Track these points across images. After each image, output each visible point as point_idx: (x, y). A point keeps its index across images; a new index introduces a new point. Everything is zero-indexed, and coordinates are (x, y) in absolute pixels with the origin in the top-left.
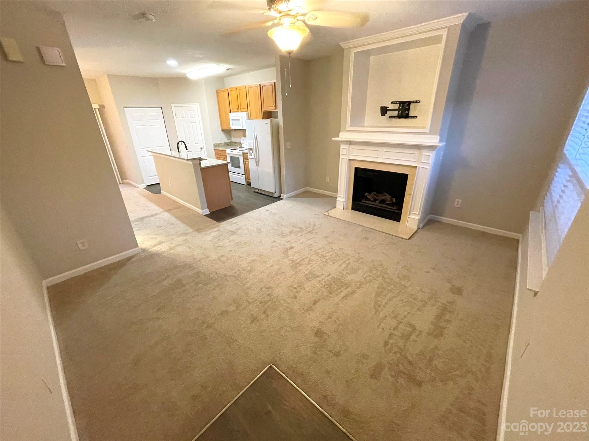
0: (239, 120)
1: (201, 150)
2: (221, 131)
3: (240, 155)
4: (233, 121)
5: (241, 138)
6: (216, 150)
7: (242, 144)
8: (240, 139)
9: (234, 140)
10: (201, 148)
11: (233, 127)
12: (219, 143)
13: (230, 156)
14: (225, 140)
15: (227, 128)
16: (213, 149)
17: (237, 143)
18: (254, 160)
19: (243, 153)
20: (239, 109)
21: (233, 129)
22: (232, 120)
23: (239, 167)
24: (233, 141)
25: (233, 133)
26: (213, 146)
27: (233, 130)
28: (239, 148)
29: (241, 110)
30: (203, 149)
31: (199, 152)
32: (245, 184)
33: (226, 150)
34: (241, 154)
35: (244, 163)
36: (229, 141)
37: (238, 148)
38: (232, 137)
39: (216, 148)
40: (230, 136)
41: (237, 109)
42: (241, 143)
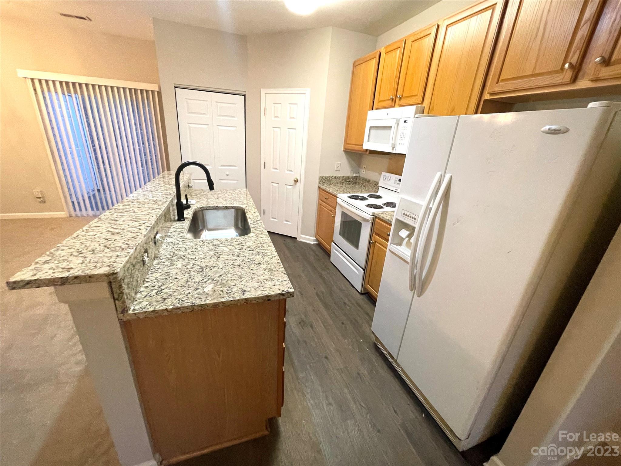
0: (390, 128)
1: (295, 184)
2: (343, 153)
3: (366, 220)
4: (373, 131)
5: (380, 174)
6: (320, 190)
7: (380, 188)
8: (377, 174)
9: (364, 173)
10: (296, 181)
11: (367, 146)
12: (331, 175)
13: (342, 212)
14: (346, 171)
15: (357, 148)
16: (317, 188)
17: (369, 181)
18: (408, 267)
19: (375, 217)
20: (397, 100)
21: (367, 150)
22: (371, 128)
23: (357, 246)
24: (362, 176)
25: (368, 160)
26: (317, 180)
27: (368, 153)
28: (370, 196)
29: (403, 102)
30: (298, 184)
31: (292, 187)
32: (360, 292)
33: (339, 195)
34: (369, 217)
35: (370, 243)
36: (355, 175)
37: (365, 195)
38: (362, 168)
39: (322, 186)
40: (359, 165)
41: (390, 101)
42: (378, 184)
